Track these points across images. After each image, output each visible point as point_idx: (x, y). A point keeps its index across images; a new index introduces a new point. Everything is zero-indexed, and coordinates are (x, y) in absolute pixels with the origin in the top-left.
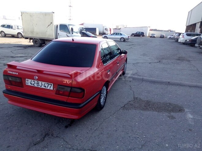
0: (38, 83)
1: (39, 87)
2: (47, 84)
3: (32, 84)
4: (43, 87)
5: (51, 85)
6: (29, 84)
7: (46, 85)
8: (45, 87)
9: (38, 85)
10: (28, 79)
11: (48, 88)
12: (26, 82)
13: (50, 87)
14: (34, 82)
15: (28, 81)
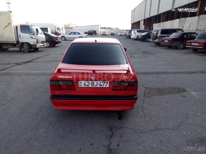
0: (93, 83)
1: (94, 86)
2: (103, 82)
3: (86, 85)
4: (98, 86)
5: (107, 83)
6: (83, 86)
7: (102, 84)
8: (101, 85)
9: (93, 85)
10: (81, 81)
11: (104, 86)
12: (79, 84)
13: (107, 85)
14: (88, 83)
15: (81, 83)
